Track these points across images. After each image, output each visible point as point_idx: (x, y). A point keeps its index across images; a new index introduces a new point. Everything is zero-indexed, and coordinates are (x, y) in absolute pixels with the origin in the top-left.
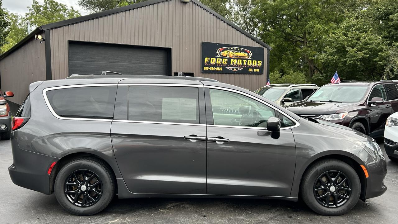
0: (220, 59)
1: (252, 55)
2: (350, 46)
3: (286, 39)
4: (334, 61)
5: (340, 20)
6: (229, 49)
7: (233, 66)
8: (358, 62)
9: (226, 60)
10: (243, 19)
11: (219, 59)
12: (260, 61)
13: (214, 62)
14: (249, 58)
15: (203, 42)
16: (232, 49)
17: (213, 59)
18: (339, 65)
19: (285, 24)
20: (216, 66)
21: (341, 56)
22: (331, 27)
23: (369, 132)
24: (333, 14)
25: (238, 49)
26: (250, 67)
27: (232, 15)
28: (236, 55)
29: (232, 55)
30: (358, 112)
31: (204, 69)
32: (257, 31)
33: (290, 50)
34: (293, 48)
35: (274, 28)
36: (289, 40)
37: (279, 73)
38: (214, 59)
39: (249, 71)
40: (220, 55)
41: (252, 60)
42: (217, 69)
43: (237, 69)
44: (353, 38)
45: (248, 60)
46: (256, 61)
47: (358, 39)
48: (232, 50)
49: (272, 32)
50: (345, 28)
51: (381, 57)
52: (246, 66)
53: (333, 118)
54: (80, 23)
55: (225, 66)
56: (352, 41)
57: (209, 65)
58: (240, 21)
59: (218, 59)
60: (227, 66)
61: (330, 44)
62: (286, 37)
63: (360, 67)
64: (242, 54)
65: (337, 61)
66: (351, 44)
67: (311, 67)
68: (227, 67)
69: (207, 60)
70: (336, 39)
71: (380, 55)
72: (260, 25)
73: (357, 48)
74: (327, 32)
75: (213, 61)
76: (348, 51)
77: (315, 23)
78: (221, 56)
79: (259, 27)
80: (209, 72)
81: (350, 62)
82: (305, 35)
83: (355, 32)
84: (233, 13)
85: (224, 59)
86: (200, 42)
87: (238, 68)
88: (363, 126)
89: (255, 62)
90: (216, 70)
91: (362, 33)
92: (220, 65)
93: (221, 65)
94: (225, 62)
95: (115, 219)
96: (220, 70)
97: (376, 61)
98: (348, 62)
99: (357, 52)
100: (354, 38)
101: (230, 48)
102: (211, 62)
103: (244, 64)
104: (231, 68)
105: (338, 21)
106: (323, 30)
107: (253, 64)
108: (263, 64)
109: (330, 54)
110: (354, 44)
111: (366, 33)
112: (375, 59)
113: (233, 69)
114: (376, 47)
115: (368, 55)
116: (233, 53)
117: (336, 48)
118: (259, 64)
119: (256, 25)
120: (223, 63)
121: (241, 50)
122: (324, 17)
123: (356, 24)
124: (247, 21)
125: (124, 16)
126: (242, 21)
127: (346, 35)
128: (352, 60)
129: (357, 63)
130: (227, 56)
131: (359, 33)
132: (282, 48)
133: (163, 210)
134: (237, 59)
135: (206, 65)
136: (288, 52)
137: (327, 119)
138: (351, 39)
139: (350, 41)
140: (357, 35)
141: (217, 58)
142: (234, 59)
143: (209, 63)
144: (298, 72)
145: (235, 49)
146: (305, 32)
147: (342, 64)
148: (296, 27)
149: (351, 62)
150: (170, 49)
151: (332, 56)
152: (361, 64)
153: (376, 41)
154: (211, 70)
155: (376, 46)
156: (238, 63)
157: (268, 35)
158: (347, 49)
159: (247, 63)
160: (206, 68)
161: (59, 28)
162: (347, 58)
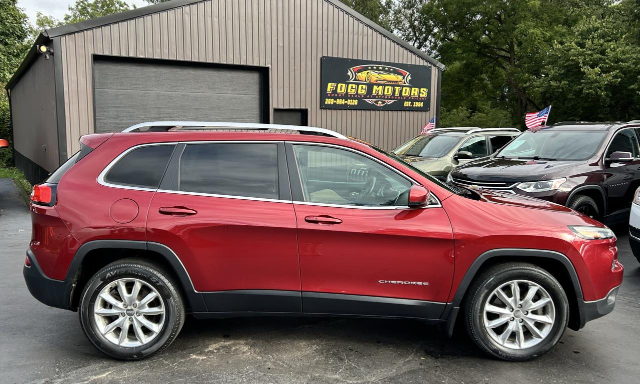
0: (354, 86)
1: (409, 78)
2: (588, 64)
3: (480, 54)
4: (561, 90)
5: (573, 21)
6: (370, 68)
7: (377, 97)
8: (602, 91)
9: (364, 86)
10: (408, 21)
11: (352, 85)
12: (425, 89)
13: (343, 90)
14: (405, 83)
15: (323, 57)
16: (375, 68)
17: (342, 86)
18: (568, 97)
19: (478, 29)
20: (346, 96)
21: (572, 82)
22: (556, 32)
23: (605, 214)
24: (561, 11)
25: (387, 69)
26: (407, 99)
27: (390, 15)
28: (382, 79)
29: (375, 79)
30: (587, 177)
31: (326, 103)
32: (431, 41)
33: (486, 72)
34: (492, 69)
35: (461, 35)
36: (485, 56)
37: (467, 110)
38: (344, 85)
39: (405, 105)
40: (353, 79)
41: (411, 87)
42: (349, 102)
43: (384, 102)
44: (594, 50)
45: (403, 87)
46: (417, 89)
47: (603, 53)
48: (375, 70)
49: (456, 43)
50: (581, 34)
52: (399, 98)
53: (538, 188)
54: (112, 25)
55: (363, 96)
56: (593, 56)
57: (335, 95)
58: (404, 24)
59: (350, 86)
60: (365, 97)
61: (554, 61)
62: (480, 50)
63: (605, 100)
64: (392, 77)
65: (565, 89)
66: (591, 60)
67: (522, 100)
68: (366, 100)
69: (330, 87)
70: (565, 52)
72: (436, 30)
73: (600, 68)
74: (549, 41)
75: (341, 88)
76: (584, 73)
77: (529, 27)
78: (355, 80)
79: (435, 34)
80: (335, 107)
81: (587, 92)
82: (512, 47)
83: (599, 40)
84: (392, 12)
85: (360, 86)
86: (320, 56)
87: (386, 101)
88: (594, 203)
89: (415, 91)
90: (346, 104)
91: (610, 41)
92: (354, 95)
93: (356, 96)
94: (362, 91)
95: (104, 372)
96: (353, 104)
97: (633, 90)
98: (584, 91)
99: (599, 75)
100: (596, 51)
101: (372, 67)
102: (338, 90)
103: (397, 93)
104: (374, 100)
105: (570, 22)
106: (543, 38)
107: (412, 94)
108: (429, 93)
109: (554, 78)
110: (596, 60)
111: (616, 41)
112: (632, 86)
113: (376, 102)
114: (633, 66)
115: (620, 79)
116: (377, 75)
117: (564, 67)
118: (423, 94)
119: (429, 31)
120: (359, 92)
121: (392, 70)
122: (545, 16)
123: (600, 26)
124: (415, 24)
125: (187, 14)
126: (407, 25)
127: (582, 45)
128: (591, 88)
129: (599, 93)
130: (366, 81)
131: (605, 41)
132: (473, 69)
133: (197, 355)
134: (385, 85)
135: (329, 95)
136: (484, 76)
137: (528, 190)
138: (589, 52)
139: (589, 55)
140: (602, 45)
141: (348, 84)
142: (378, 85)
143: (335, 92)
144: (499, 108)
145: (381, 68)
146: (512, 43)
147: (574, 95)
148: (497, 34)
149: (590, 91)
150: (268, 68)
151: (556, 81)
152: (607, 95)
153: (634, 56)
154: (337, 103)
155: (633, 64)
156: (386, 93)
157: (451, 48)
158: (582, 70)
159: (401, 91)
160: (329, 101)
161: (76, 34)
162: (583, 85)
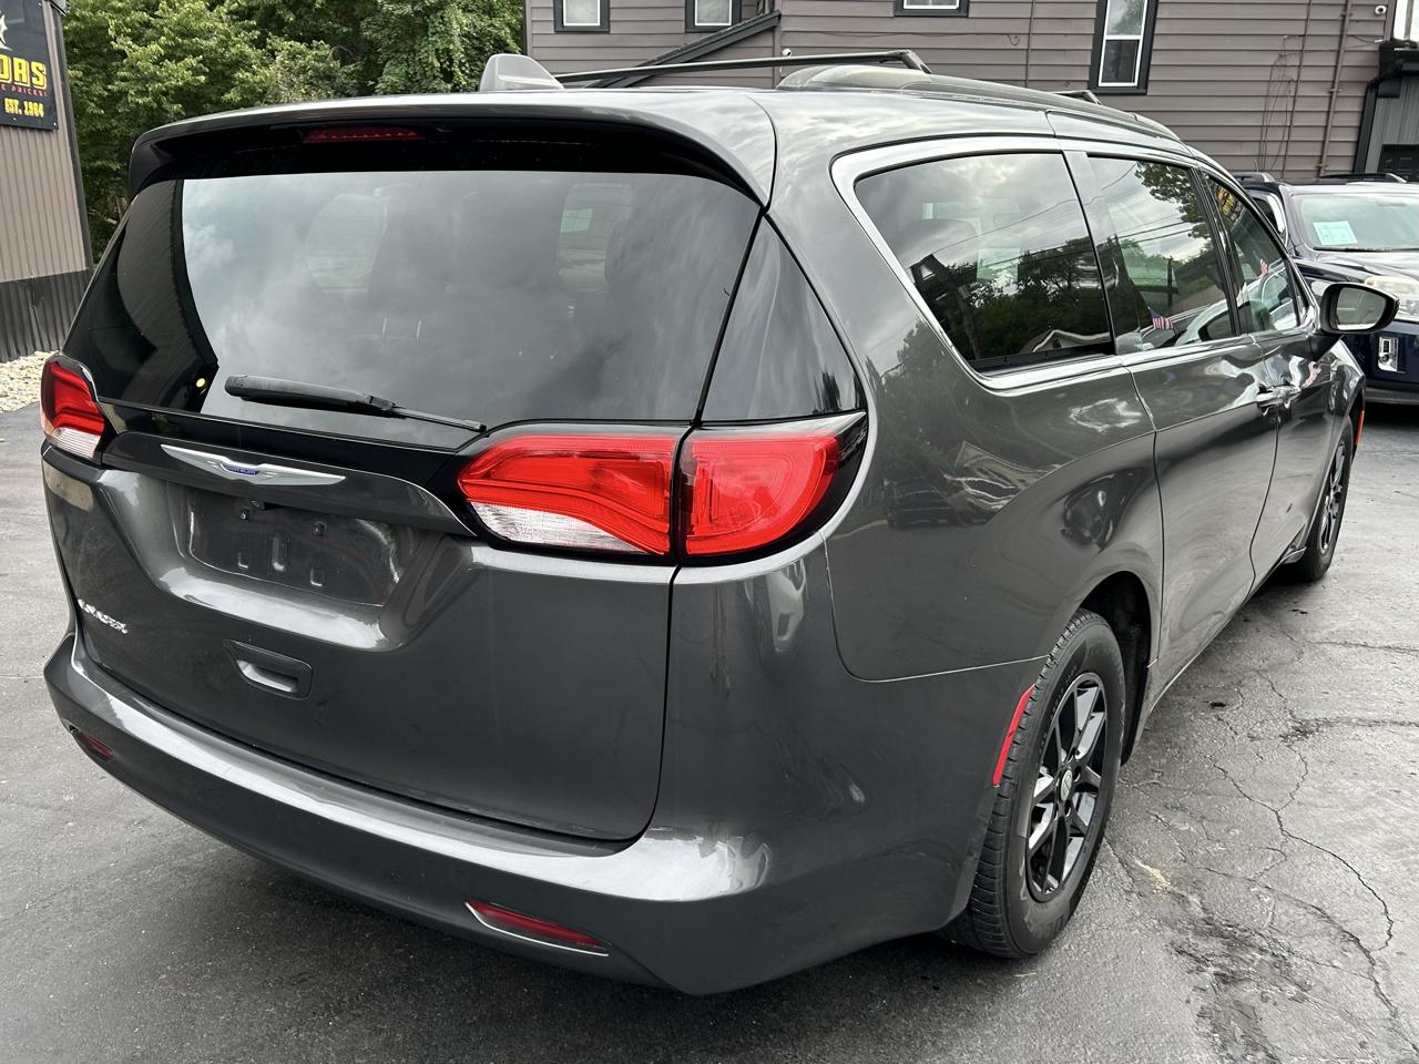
1: (3, 26)
12: (43, 68)
26: (9, 92)
39: (8, 110)
41: (11, 55)
51: (245, 91)
56: (128, 14)
71: (243, 81)
76: (123, 55)
81: (139, 101)
89: (20, 66)
99: (161, 63)
108: (50, 78)
112: (228, 96)
118: (38, 78)
128: (144, 93)
129: (166, 106)
147: (100, 107)
149: (147, 100)
